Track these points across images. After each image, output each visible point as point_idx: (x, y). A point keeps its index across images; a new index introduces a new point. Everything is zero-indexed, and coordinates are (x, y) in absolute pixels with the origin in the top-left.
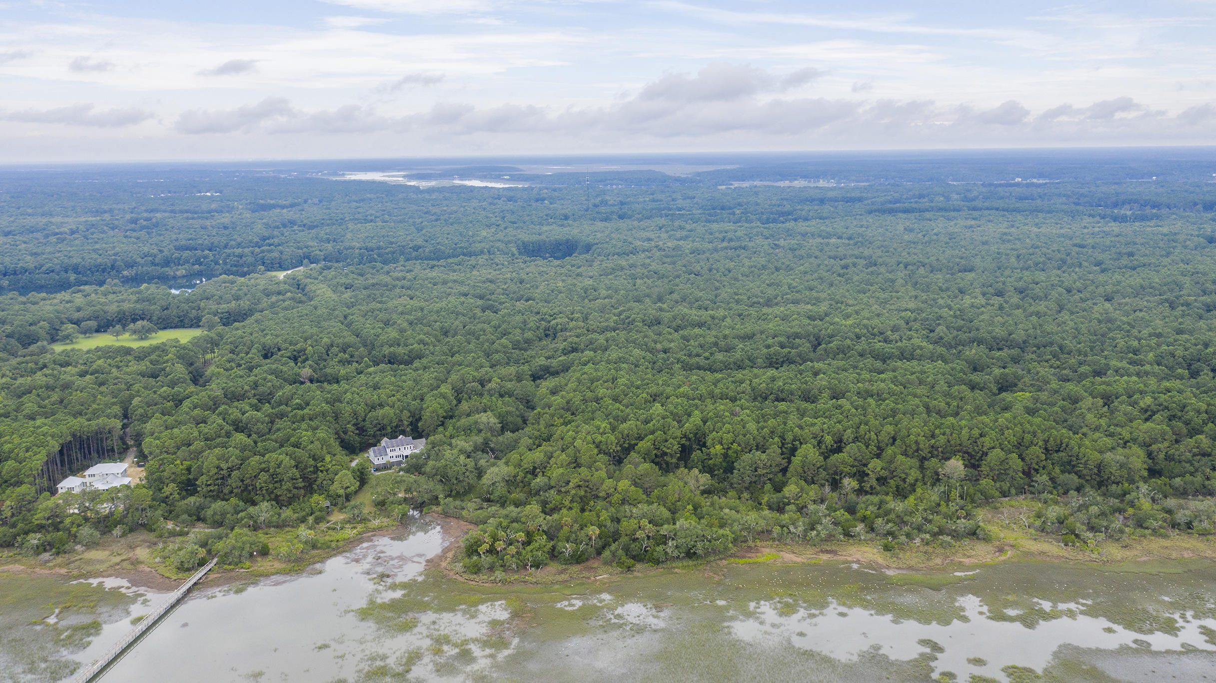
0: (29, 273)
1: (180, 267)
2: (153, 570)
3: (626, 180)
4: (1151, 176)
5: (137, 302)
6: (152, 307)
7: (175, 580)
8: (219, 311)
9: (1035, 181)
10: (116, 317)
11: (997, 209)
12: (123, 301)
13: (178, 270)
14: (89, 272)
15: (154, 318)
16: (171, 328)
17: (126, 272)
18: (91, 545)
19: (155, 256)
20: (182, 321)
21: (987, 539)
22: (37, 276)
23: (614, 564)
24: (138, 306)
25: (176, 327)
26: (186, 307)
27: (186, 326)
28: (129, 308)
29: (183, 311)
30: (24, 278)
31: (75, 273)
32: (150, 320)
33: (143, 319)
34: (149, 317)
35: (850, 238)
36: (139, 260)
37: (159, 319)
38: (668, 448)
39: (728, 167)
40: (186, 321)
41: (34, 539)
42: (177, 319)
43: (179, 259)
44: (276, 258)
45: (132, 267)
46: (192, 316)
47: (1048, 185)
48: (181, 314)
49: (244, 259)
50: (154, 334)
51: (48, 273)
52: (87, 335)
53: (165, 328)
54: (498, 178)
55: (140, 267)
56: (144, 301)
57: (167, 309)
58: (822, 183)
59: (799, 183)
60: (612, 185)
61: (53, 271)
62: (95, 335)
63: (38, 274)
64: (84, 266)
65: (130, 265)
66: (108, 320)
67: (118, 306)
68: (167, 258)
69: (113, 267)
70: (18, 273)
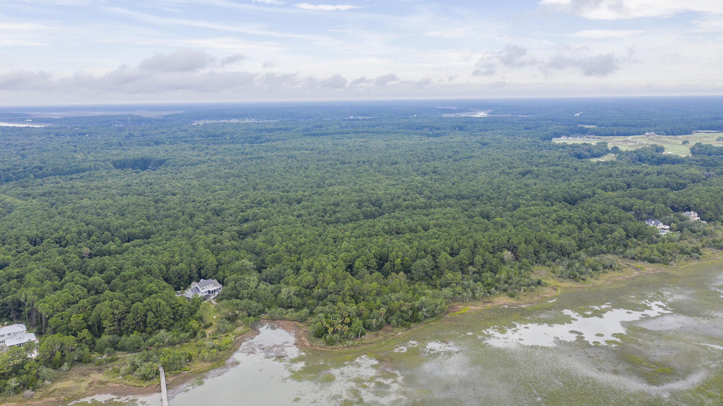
2: (122, 384)
3: (123, 121)
4: (413, 114)
7: (147, 387)
9: (360, 117)
11: (368, 132)
18: (54, 380)
21: (546, 285)
23: (400, 326)
35: (312, 150)
38: (371, 264)
39: (178, 112)
41: (13, 382)
47: (373, 120)
54: (22, 121)
58: (247, 121)
59: (235, 121)
60: (115, 124)
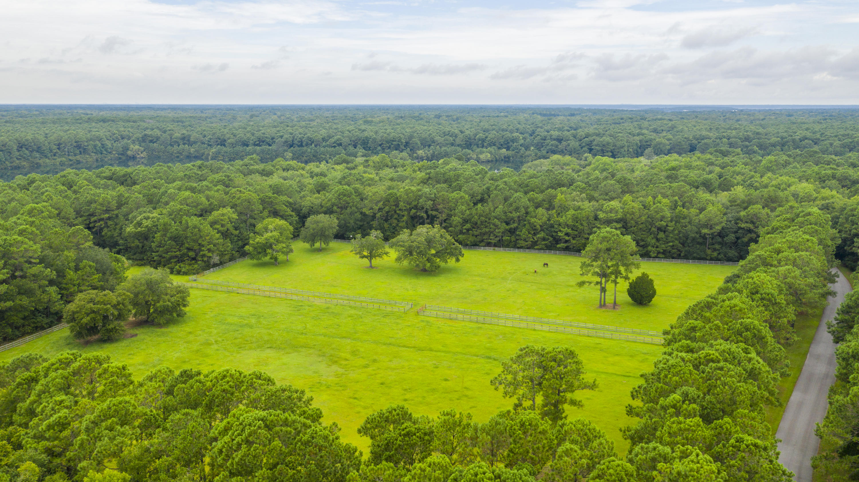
0: (316, 146)
1: (484, 149)
5: (425, 182)
6: (455, 195)
8: (601, 215)
10: (380, 209)
12: (402, 179)
13: (481, 153)
14: (379, 148)
15: (456, 220)
16: (489, 245)
17: (421, 152)
19: (456, 136)
20: (512, 232)
22: (322, 149)
24: (426, 189)
25: (500, 244)
26: (525, 200)
27: (522, 243)
28: (407, 193)
29: (517, 209)
30: (309, 150)
31: (364, 148)
32: (446, 224)
33: (431, 220)
34: (444, 216)
36: (437, 138)
37: (466, 221)
40: (523, 233)
42: (504, 227)
43: (483, 141)
44: (608, 143)
45: (429, 146)
46: (537, 222)
48: (515, 215)
49: (564, 143)
50: (452, 262)
51: (335, 147)
52: (317, 245)
53: (475, 245)
55: (438, 147)
56: (438, 182)
57: (482, 200)
61: (340, 145)
62: (334, 244)
63: (324, 147)
64: (374, 140)
65: (427, 143)
66: (363, 214)
67: (390, 188)
68: (469, 138)
69: (407, 144)
70: (304, 144)
